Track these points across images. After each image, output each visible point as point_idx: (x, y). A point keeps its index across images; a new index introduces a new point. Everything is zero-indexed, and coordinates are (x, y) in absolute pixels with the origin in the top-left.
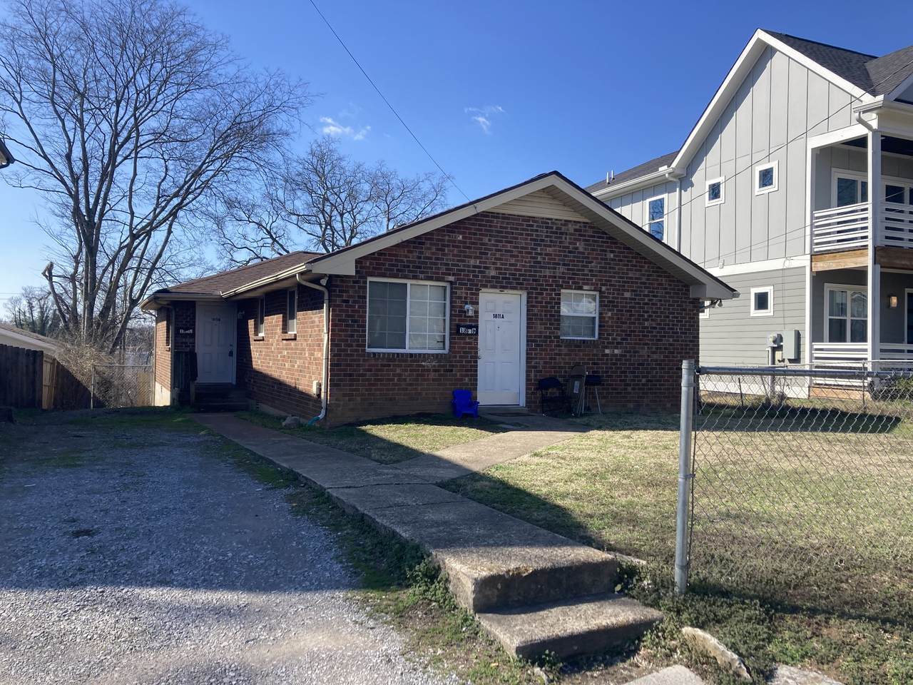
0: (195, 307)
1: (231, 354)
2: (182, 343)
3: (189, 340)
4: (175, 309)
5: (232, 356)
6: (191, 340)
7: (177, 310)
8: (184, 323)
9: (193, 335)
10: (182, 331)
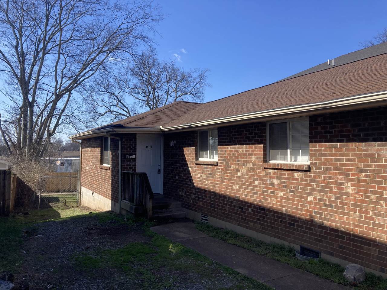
0: (136, 138)
1: (159, 172)
2: (127, 165)
3: (132, 163)
4: (122, 140)
5: (160, 173)
6: (134, 163)
7: (124, 140)
8: (129, 150)
9: (135, 160)
10: (128, 157)
